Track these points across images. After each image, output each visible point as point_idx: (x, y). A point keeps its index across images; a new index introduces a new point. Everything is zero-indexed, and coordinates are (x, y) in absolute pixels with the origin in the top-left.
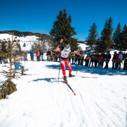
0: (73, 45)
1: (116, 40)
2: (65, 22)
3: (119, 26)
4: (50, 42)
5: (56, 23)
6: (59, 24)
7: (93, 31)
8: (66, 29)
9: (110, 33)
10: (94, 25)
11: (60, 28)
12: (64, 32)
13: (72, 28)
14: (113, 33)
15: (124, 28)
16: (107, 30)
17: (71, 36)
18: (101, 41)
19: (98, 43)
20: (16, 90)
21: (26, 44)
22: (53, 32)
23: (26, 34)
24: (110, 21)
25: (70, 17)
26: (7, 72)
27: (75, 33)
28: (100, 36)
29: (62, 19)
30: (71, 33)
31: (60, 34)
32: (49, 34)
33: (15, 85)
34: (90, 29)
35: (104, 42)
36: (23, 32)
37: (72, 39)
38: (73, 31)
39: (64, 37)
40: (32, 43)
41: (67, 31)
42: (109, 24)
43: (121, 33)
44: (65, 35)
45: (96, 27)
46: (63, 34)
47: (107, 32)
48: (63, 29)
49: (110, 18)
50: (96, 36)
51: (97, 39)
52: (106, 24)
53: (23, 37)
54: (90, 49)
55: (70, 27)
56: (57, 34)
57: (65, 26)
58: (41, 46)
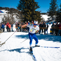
0: (37, 17)
12: (29, 6)
13: (35, 3)
17: (35, 9)
27: (38, 7)
28: (60, 8)
30: (35, 7)
31: (25, 8)
38: (37, 5)
39: (29, 11)
44: (30, 9)
46: (28, 8)
48: (28, 3)
51: (57, 10)
54: (51, 19)
55: (34, 2)
56: (23, 9)
57: (29, 1)
58: (10, 19)
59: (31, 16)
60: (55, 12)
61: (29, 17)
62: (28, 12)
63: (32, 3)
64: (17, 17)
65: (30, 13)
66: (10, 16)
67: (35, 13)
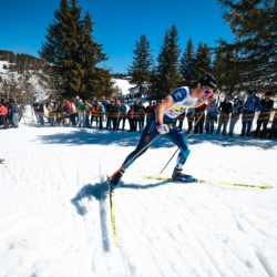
0: (102, 84)
1: (186, 74)
2: (78, 29)
3: (190, 45)
5: (55, 30)
6: (64, 34)
7: (141, 52)
8: (80, 48)
9: (175, 60)
10: (143, 39)
11: (66, 44)
12: (78, 53)
13: (95, 45)
15: (199, 50)
16: (170, 51)
17: (95, 63)
18: (159, 76)
24: (174, 33)
25: (88, 17)
27: (103, 58)
28: (157, 64)
29: (70, 20)
30: (95, 57)
31: (67, 58)
34: (136, 48)
35: (164, 78)
37: (97, 69)
38: (99, 51)
39: (79, 66)
41: (85, 51)
42: (172, 40)
43: (194, 60)
44: (79, 61)
45: (148, 43)
46: (76, 56)
47: (168, 55)
48: (74, 45)
49: (173, 28)
50: (148, 64)
51: (151, 70)
52: (167, 40)
54: (137, 91)
55: (90, 43)
56: (60, 59)
57: (77, 40)
58: (18, 87)
59: (85, 80)
60: (146, 74)
61: (78, 85)
62: (76, 69)
63: (84, 46)
64: (41, 83)
65: (80, 74)
66: (20, 79)
67: (94, 71)
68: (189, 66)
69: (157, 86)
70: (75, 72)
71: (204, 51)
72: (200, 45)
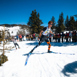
1: (66, 25)
2: (36, 17)
3: (67, 17)
4: (28, 29)
5: (31, 18)
6: (33, 18)
7: (53, 21)
8: (37, 21)
9: (63, 22)
10: (53, 17)
11: (33, 21)
12: (36, 23)
14: (64, 21)
15: (71, 18)
16: (61, 19)
17: (40, 25)
18: (58, 27)
19: (56, 28)
20: (8, 60)
21: (13, 32)
22: (29, 24)
23: (13, 26)
24: (62, 14)
25: (38, 14)
26: (1, 50)
28: (57, 23)
29: (34, 15)
30: (40, 23)
31: (33, 24)
32: (27, 25)
33: (7, 57)
35: (60, 27)
36: (11, 25)
37: (41, 26)
38: (41, 22)
40: (17, 31)
41: (37, 22)
42: (62, 17)
43: (69, 21)
44: (36, 25)
46: (35, 24)
47: (61, 21)
48: (35, 21)
49: (62, 13)
50: (55, 24)
51: (55, 25)
52: (60, 16)
53: (11, 28)
55: (39, 20)
57: (36, 19)
58: (22, 32)
59: (38, 29)
60: (54, 27)
61: (36, 31)
62: (35, 26)
65: (36, 28)
66: (22, 30)
68: (67, 23)
69: (57, 30)
70: (35, 27)
71: (72, 18)
72: (71, 17)
